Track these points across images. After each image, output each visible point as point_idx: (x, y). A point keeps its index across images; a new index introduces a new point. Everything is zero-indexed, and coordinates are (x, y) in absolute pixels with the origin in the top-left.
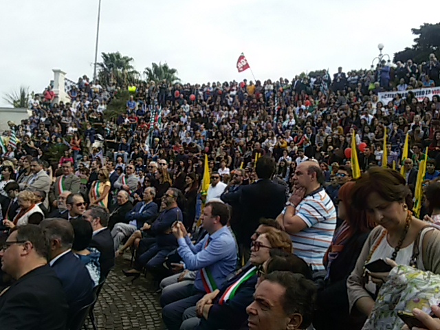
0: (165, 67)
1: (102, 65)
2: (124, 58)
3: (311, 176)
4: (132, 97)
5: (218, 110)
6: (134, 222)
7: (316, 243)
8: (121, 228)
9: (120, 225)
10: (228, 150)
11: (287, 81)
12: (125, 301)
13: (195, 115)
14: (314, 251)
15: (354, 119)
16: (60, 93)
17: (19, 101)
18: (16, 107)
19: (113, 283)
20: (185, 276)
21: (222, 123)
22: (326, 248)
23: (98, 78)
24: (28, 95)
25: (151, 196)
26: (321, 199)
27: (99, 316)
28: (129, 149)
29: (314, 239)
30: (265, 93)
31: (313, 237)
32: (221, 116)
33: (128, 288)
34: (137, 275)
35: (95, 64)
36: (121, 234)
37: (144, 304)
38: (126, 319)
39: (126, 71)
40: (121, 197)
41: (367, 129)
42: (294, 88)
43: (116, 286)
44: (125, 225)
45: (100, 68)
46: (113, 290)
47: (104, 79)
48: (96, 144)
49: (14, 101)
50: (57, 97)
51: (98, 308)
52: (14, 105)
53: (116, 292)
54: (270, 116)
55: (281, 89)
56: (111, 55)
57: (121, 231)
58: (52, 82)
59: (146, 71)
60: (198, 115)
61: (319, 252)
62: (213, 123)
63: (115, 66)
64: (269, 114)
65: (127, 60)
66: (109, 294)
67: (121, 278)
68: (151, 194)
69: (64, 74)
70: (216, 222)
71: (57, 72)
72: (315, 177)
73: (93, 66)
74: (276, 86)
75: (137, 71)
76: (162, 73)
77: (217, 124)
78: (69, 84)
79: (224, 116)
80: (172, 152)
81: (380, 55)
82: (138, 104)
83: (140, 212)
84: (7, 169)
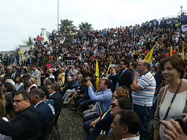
0: (87, 24)
1: (61, 25)
2: (70, 21)
3: (145, 66)
4: (73, 37)
5: (110, 40)
6: (75, 89)
7: (147, 95)
8: (69, 92)
9: (68, 90)
10: (114, 57)
11: (139, 25)
12: (71, 121)
13: (100, 43)
14: (146, 99)
15: (170, 40)
16: (44, 38)
17: (29, 42)
18: (28, 45)
19: (66, 114)
20: (92, 110)
21: (112, 46)
22: (152, 97)
23: (60, 30)
24: (32, 39)
25: (81, 78)
26: (148, 76)
27: (60, 127)
28: (73, 59)
29: (146, 93)
30: (130, 31)
31: (145, 93)
32: (111, 43)
33: (72, 116)
34: (76, 110)
35: (58, 25)
36: (69, 94)
37: (79, 122)
38: (71, 128)
39: (71, 27)
40: (69, 78)
41: (175, 44)
42: (142, 28)
43: (68, 115)
44: (71, 90)
45: (60, 26)
46: (66, 116)
47: (62, 30)
48: (60, 58)
49: (27, 43)
50: (44, 40)
51: (60, 124)
52: (27, 44)
53: (67, 117)
54: (132, 41)
55: (136, 29)
56: (64, 20)
57: (69, 93)
58: (41, 33)
59: (79, 26)
60: (101, 43)
61: (149, 99)
62: (107, 46)
63: (66, 25)
64: (131, 40)
65: (71, 22)
66: (65, 118)
67: (70, 112)
68: (81, 77)
69: (46, 30)
70: (106, 87)
71: (43, 29)
72: (147, 67)
73: (57, 25)
74: (134, 28)
75: (75, 26)
76: (85, 27)
77: (109, 46)
78: (48, 34)
79: (112, 43)
80: (91, 59)
81: (182, 10)
82: (76, 40)
83: (77, 84)
84: (23, 70)
